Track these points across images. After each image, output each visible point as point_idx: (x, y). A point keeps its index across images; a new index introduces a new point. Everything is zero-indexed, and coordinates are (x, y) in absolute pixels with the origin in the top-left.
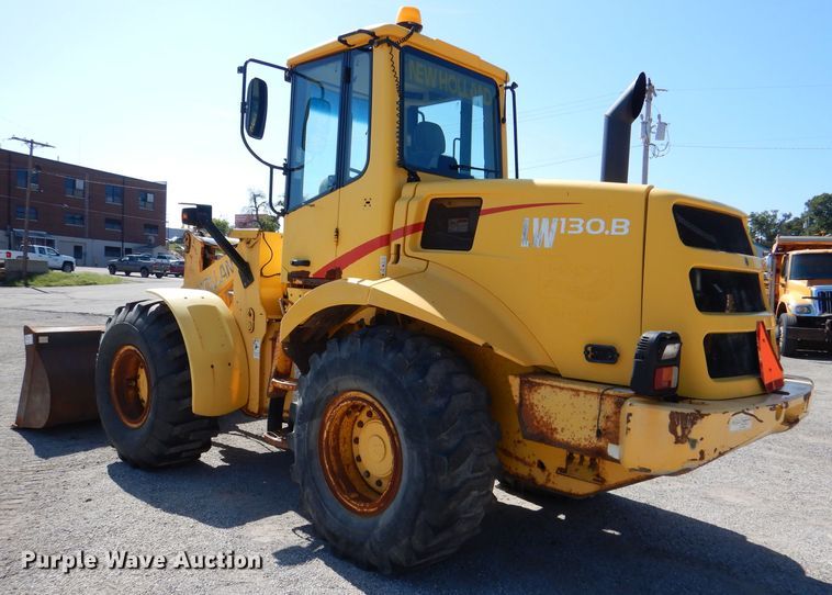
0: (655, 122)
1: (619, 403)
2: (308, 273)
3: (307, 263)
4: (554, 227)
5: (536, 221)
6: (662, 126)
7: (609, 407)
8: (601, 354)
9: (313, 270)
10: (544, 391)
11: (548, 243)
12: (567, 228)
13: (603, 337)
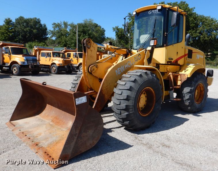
2: (172, 62)
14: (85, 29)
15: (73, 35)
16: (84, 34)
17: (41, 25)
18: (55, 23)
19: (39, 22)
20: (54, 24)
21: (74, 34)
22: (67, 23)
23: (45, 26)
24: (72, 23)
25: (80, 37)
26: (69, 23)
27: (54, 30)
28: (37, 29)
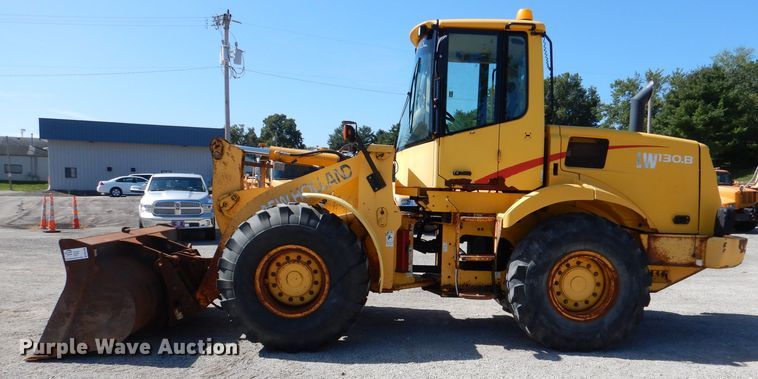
0: (233, 49)
1: (704, 240)
2: (470, 180)
3: (469, 173)
4: (656, 157)
5: (645, 154)
6: (239, 53)
7: (698, 243)
8: (681, 220)
9: (474, 179)
10: (661, 240)
11: (653, 166)
12: (663, 159)
13: (682, 212)
14: (715, 85)
15: (670, 109)
16: (707, 102)
17: (582, 93)
18: (622, 79)
19: (577, 84)
20: (618, 83)
21: (672, 106)
22: (658, 75)
23: (593, 92)
24: (675, 71)
25: (691, 115)
26: (664, 75)
27: (616, 101)
28: (569, 105)
